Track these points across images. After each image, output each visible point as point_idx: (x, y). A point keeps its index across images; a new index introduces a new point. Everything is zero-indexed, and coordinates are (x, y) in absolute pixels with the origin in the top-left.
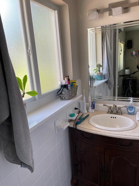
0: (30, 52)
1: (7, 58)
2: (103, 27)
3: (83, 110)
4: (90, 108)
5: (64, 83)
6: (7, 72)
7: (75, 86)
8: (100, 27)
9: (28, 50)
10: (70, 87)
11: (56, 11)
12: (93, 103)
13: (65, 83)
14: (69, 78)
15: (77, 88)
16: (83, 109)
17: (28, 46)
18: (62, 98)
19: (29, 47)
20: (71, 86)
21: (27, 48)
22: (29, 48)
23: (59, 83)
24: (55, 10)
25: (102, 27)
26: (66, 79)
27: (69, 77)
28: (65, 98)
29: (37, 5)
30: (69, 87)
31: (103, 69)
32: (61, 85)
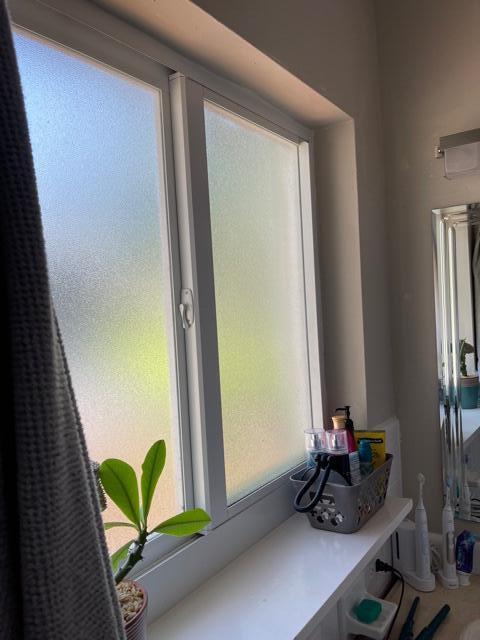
0: (190, 315)
1: (40, 423)
2: (473, 207)
3: (412, 574)
4: (451, 567)
5: (331, 444)
6: (31, 512)
7: (377, 455)
8: (464, 208)
9: (182, 307)
10: (358, 466)
11: (305, 147)
12: (465, 542)
13: (337, 447)
14: (351, 417)
15: (388, 470)
16: (416, 566)
17: (182, 288)
18: (320, 519)
19: (184, 291)
20: (362, 458)
21: (178, 298)
22: (188, 298)
23: (309, 445)
24: (299, 143)
25: (469, 207)
26: (339, 421)
27: (348, 414)
28: (334, 522)
29: (231, 124)
30: (355, 466)
31: (477, 360)
32: (319, 456)
